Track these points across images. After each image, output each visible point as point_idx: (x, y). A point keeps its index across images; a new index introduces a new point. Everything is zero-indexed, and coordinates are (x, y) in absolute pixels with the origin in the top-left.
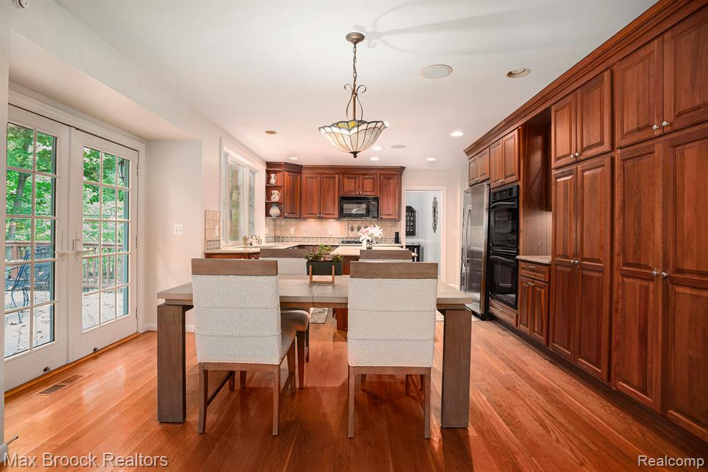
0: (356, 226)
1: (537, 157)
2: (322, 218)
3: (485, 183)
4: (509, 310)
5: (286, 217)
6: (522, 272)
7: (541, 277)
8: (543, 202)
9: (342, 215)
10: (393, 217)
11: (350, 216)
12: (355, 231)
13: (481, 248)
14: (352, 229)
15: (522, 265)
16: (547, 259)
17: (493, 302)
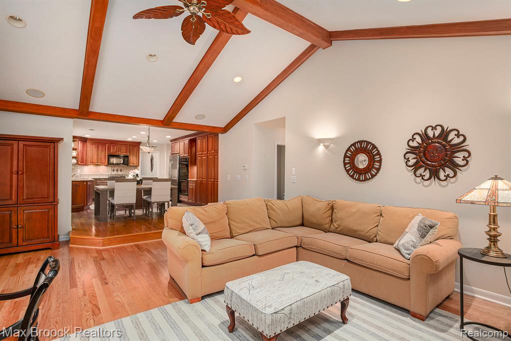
0: (115, 169)
1: (194, 149)
2: (98, 165)
3: (178, 155)
4: (187, 197)
5: (79, 165)
6: (189, 184)
7: (194, 184)
8: (194, 163)
9: (109, 164)
10: (136, 165)
11: (113, 164)
12: (115, 172)
13: (177, 178)
14: (114, 171)
15: (189, 182)
16: (195, 180)
17: (181, 196)
